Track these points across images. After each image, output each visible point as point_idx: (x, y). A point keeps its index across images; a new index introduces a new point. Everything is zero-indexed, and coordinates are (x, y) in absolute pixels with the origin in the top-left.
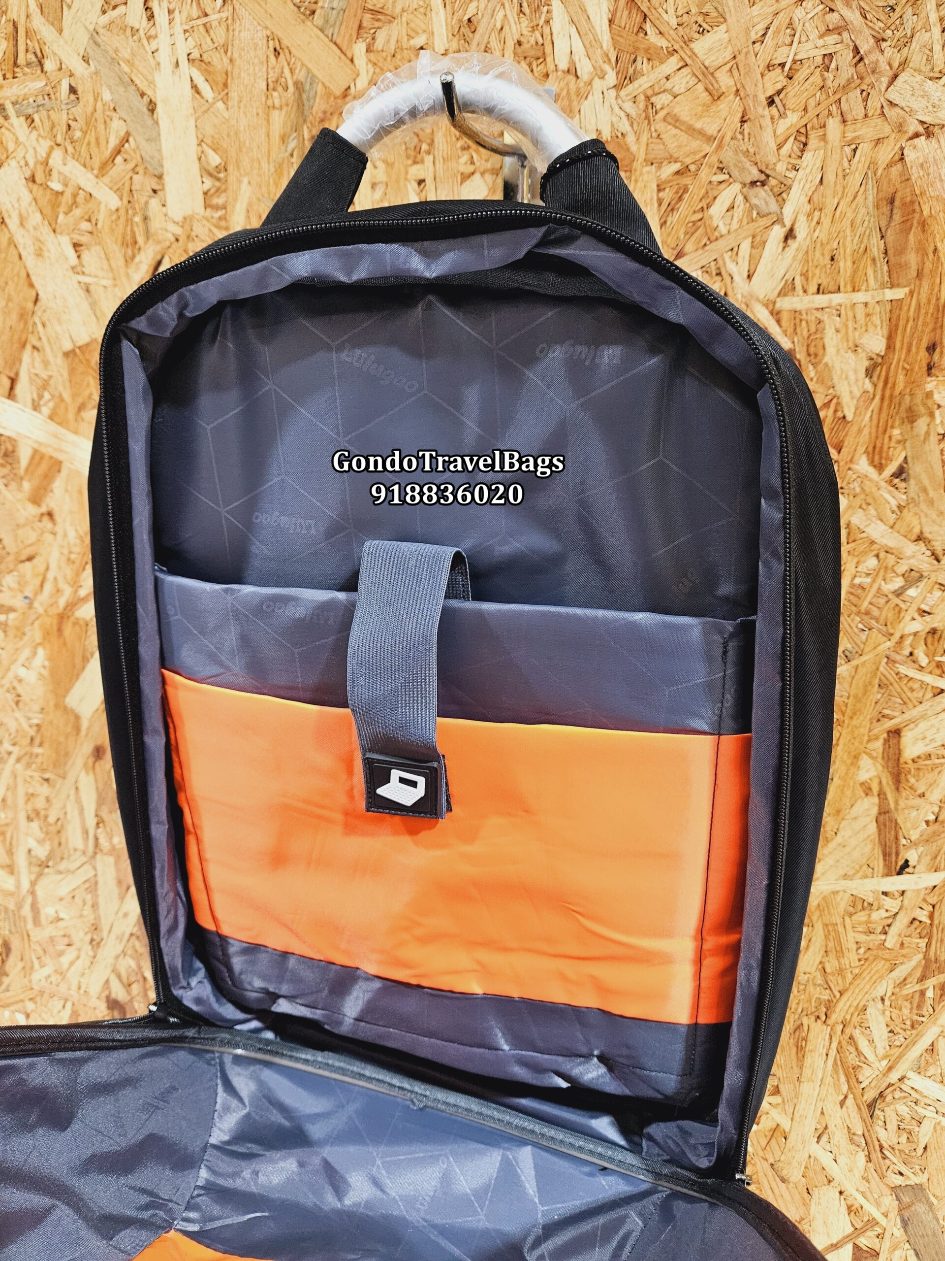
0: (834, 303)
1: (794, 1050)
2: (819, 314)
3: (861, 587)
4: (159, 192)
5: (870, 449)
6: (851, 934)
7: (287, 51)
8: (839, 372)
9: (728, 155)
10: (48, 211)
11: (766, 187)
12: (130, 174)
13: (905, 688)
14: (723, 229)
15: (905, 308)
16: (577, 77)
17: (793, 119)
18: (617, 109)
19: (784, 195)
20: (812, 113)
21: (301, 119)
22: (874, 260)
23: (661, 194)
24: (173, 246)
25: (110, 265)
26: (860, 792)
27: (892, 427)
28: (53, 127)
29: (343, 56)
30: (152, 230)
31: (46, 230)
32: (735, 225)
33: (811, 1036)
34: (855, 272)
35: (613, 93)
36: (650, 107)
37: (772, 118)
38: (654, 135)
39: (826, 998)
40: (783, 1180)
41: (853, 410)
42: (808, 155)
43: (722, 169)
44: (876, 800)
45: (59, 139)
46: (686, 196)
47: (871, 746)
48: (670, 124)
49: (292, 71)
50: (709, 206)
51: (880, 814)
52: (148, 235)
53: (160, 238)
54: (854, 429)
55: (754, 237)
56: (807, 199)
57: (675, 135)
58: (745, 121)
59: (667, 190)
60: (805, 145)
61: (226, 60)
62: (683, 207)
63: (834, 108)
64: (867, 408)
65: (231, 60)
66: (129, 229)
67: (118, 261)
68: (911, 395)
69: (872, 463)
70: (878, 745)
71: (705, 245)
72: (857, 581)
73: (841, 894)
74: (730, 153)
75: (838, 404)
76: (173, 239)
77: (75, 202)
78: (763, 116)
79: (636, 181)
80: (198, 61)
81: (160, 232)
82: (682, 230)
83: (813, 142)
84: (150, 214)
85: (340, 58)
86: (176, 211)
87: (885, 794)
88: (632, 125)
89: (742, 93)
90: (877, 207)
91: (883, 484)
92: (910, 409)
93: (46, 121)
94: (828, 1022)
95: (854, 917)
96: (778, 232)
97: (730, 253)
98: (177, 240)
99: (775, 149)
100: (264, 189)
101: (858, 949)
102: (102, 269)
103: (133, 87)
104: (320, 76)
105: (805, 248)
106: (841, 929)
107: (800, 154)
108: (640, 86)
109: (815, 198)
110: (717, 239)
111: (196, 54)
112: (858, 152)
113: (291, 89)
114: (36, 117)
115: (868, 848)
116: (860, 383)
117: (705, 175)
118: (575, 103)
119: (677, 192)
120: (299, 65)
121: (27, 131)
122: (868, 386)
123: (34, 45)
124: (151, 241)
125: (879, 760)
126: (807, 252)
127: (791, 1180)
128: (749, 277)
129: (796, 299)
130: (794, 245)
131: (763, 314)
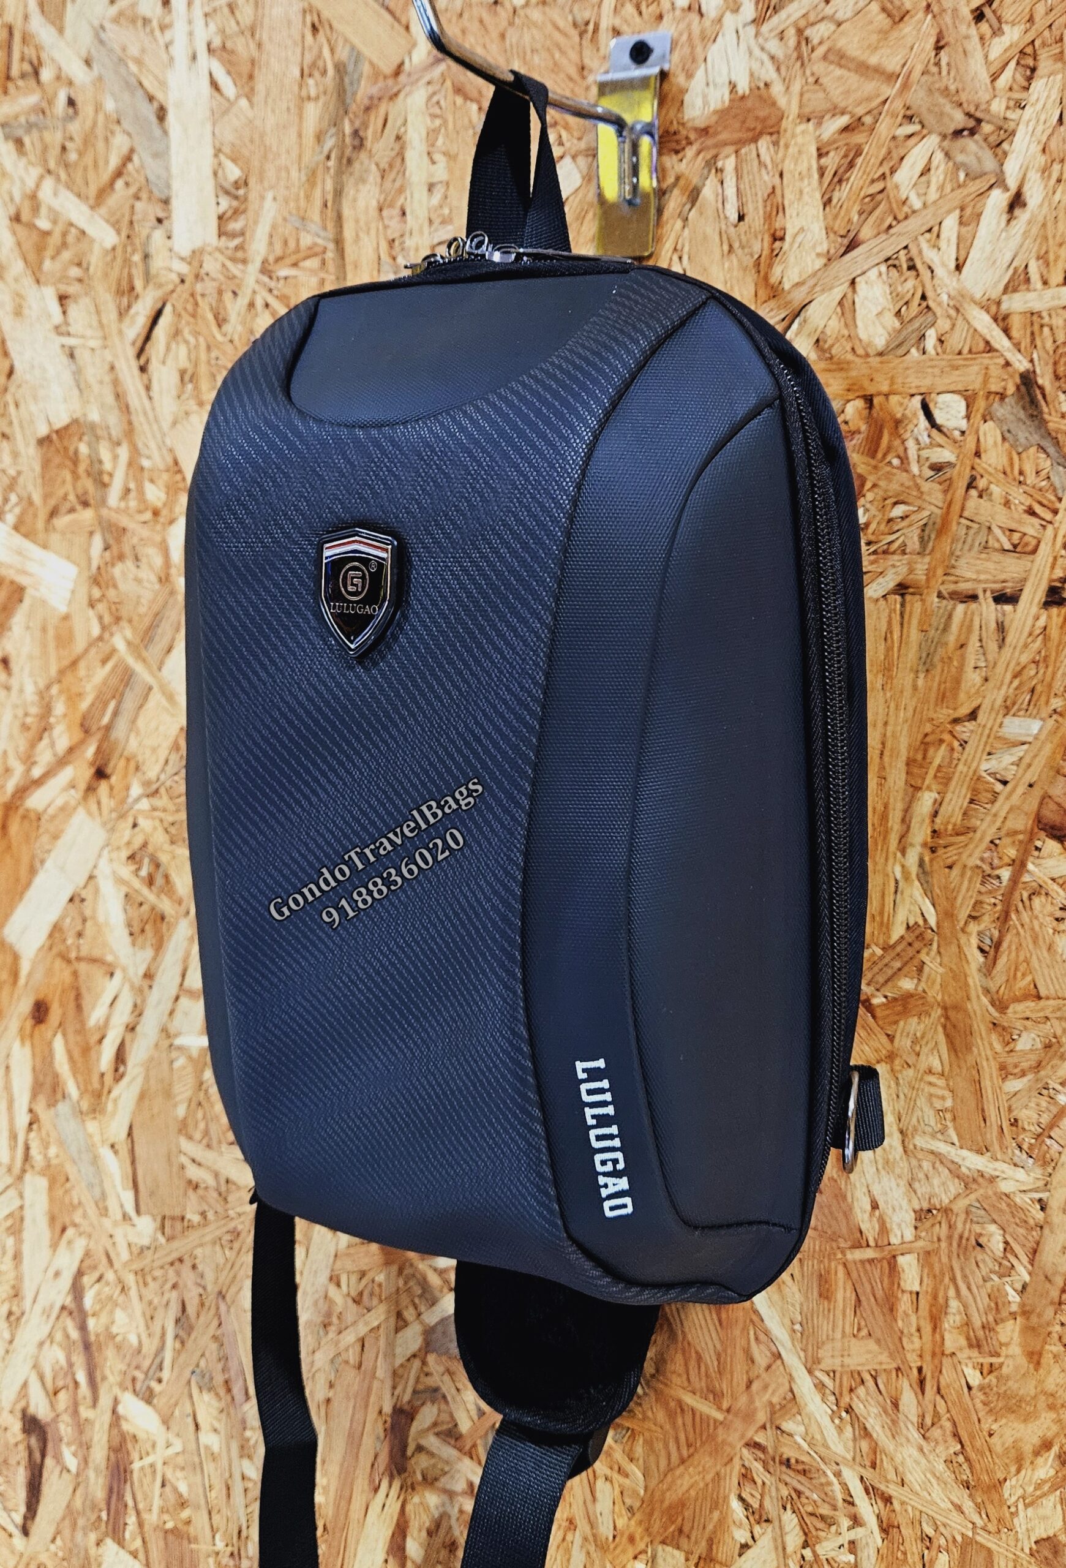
4: (165, 222)
7: (327, 27)
9: (917, 97)
10: (32, 256)
11: (976, 137)
12: (131, 201)
14: (916, 203)
16: (701, 15)
17: (1013, 36)
18: (757, 51)
19: (1005, 146)
20: (1040, 22)
21: (341, 112)
23: (823, 161)
24: (179, 289)
25: (100, 322)
28: (45, 149)
29: (396, 24)
30: (153, 271)
31: (28, 281)
32: (933, 195)
35: (751, 30)
36: (803, 43)
37: (982, 38)
38: (811, 80)
42: (1038, 85)
43: (910, 118)
45: (52, 164)
46: (859, 160)
48: (832, 62)
49: (332, 51)
50: (893, 171)
52: (148, 277)
53: (163, 280)
55: (962, 209)
56: (1041, 147)
57: (840, 78)
58: (942, 47)
59: (832, 154)
60: (1033, 70)
61: (253, 46)
62: (856, 177)
65: (259, 45)
66: (126, 271)
67: (110, 314)
71: (890, 227)
74: (922, 93)
76: (178, 281)
77: (64, 245)
78: (967, 37)
79: (787, 146)
80: (220, 51)
81: (163, 272)
82: (856, 208)
83: (1044, 65)
84: (152, 250)
85: (392, 27)
86: (183, 244)
88: (778, 69)
89: (935, 8)
93: (38, 145)
96: (998, 199)
97: (927, 235)
98: (183, 281)
99: (988, 81)
100: (292, 204)
102: (91, 326)
103: (140, 93)
104: (366, 51)
105: (1041, 218)
107: (1026, 84)
108: (789, 16)
109: (1053, 145)
110: (906, 218)
111: (217, 42)
113: (331, 71)
114: (27, 140)
117: (884, 128)
118: (699, 49)
119: (845, 156)
120: (341, 42)
121: (15, 158)
123: (30, 52)
124: (151, 286)
126: (1044, 225)
128: (959, 268)
129: (1031, 296)
130: (1023, 216)
131: (983, 322)
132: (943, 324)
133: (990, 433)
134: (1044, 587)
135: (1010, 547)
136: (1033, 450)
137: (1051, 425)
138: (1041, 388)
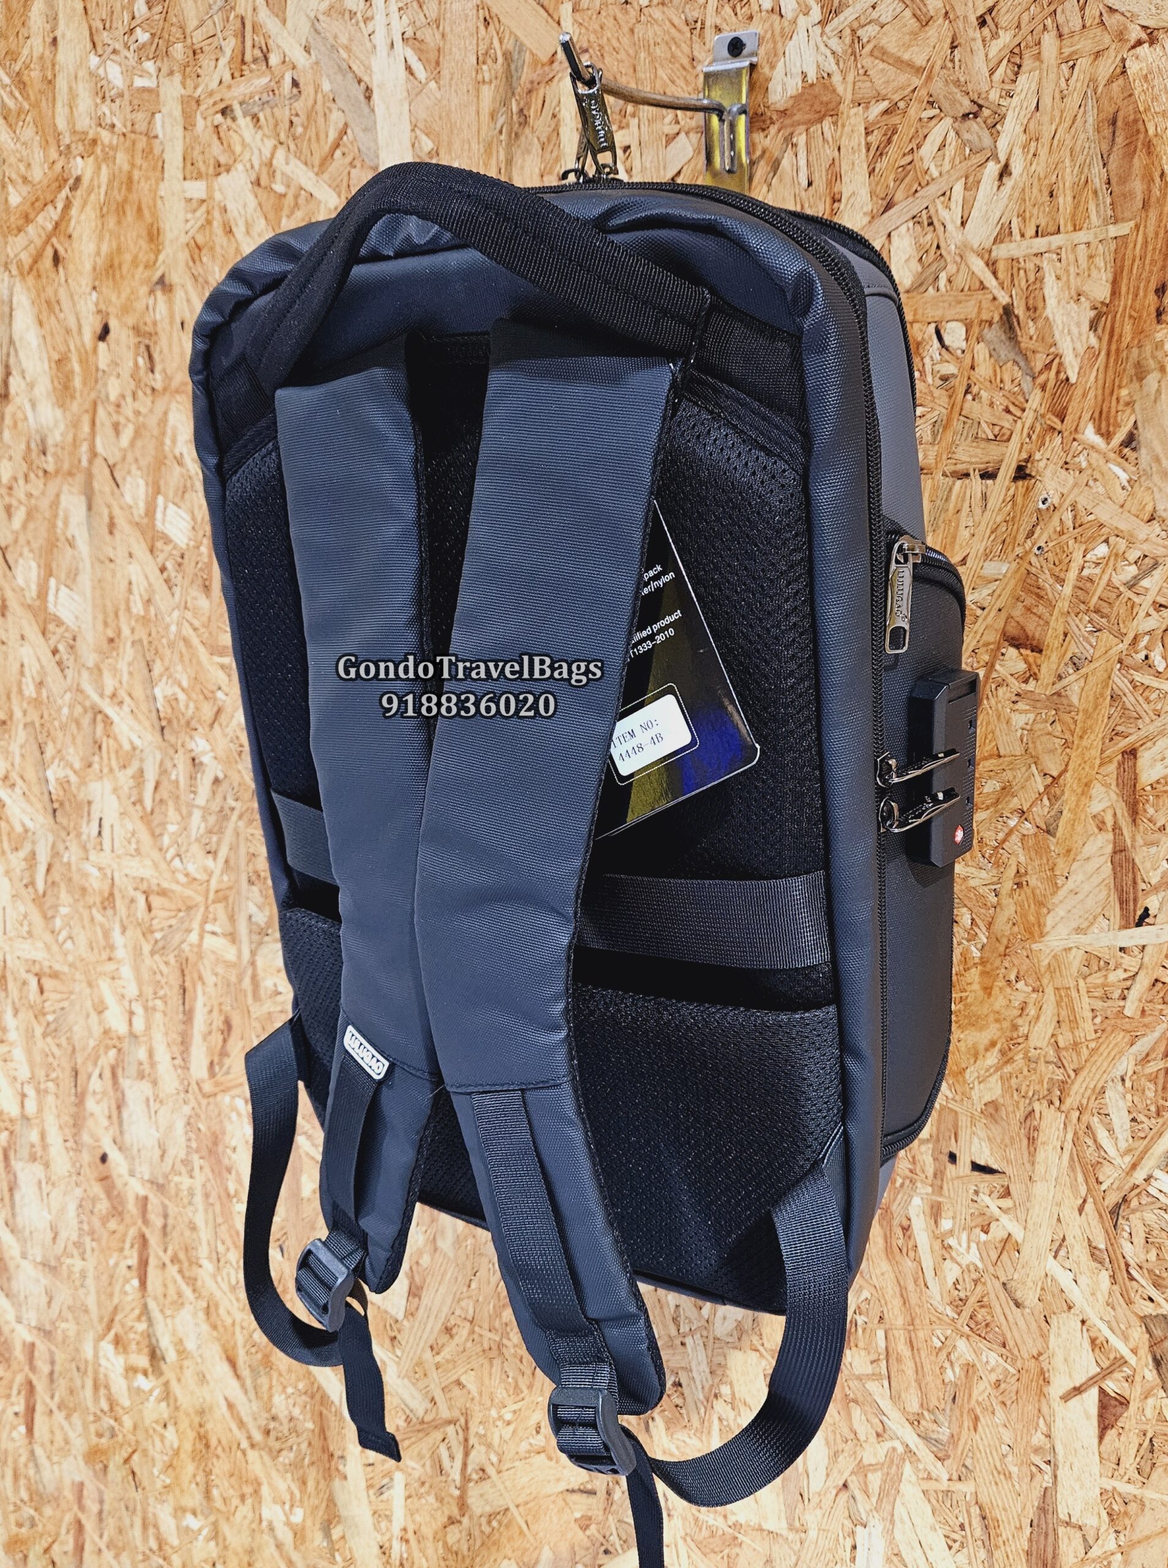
0: (1053, 247)
1: (1025, 1141)
2: (1037, 261)
3: (1090, 580)
5: (1096, 415)
6: (1086, 1000)
7: (496, 21)
8: (1060, 326)
9: (937, 87)
10: (271, 216)
11: (978, 119)
12: (348, 168)
13: (1140, 699)
14: (934, 172)
15: (1131, 246)
16: (781, 16)
17: (1006, 38)
18: (822, 47)
19: (999, 126)
20: (1025, 29)
21: (509, 94)
22: (1095, 192)
23: (869, 138)
26: (1092, 827)
27: (1120, 387)
28: (276, 125)
29: (550, 20)
32: (947, 166)
33: (1043, 1124)
34: (1076, 207)
35: (818, 30)
36: (856, 41)
37: (984, 40)
38: (862, 72)
39: (1061, 1077)
40: (1018, 1305)
41: (1077, 370)
42: (1022, 79)
43: (932, 104)
44: (1111, 836)
45: (283, 137)
46: (895, 137)
47: (1102, 770)
48: (877, 58)
49: (501, 41)
50: (919, 147)
51: (1115, 852)
54: (1079, 392)
55: (967, 177)
56: (1023, 128)
57: (883, 70)
58: (956, 47)
59: (876, 132)
60: (1019, 66)
61: (438, 36)
62: (892, 150)
63: (1049, 22)
64: (1092, 366)
65: (443, 36)
68: (1140, 347)
69: (1098, 431)
70: (1112, 768)
71: (916, 191)
72: (1086, 572)
73: (1074, 951)
74: (941, 84)
75: (1060, 364)
77: (296, 204)
78: (974, 40)
79: (843, 126)
80: (412, 40)
82: (893, 176)
83: (1028, 63)
85: (547, 22)
87: (1120, 829)
88: (838, 63)
89: (952, 15)
90: (1098, 130)
91: (1112, 455)
92: (1138, 365)
93: (271, 121)
94: (1063, 1108)
95: (1089, 980)
96: (992, 169)
97: (942, 198)
99: (988, 74)
101: (1095, 1017)
103: (350, 76)
104: (528, 43)
105: (1022, 185)
106: (1074, 994)
107: (1014, 78)
108: (846, 19)
109: (1031, 126)
110: (928, 184)
111: (409, 33)
112: (1077, 68)
113: (500, 60)
114: (261, 116)
115: (1104, 894)
116: (1084, 338)
117: (914, 111)
118: (780, 45)
119: (885, 134)
120: (507, 34)
121: (253, 131)
122: (1093, 341)
123: (259, 39)
125: (1113, 787)
126: (1024, 190)
127: (1026, 1303)
128: (963, 224)
129: (1013, 245)
130: (1009, 182)
131: (978, 266)
132: (952, 268)
133: (981, 350)
134: (1014, 466)
135: (991, 436)
136: (1010, 364)
137: (1023, 345)
138: (1017, 317)
